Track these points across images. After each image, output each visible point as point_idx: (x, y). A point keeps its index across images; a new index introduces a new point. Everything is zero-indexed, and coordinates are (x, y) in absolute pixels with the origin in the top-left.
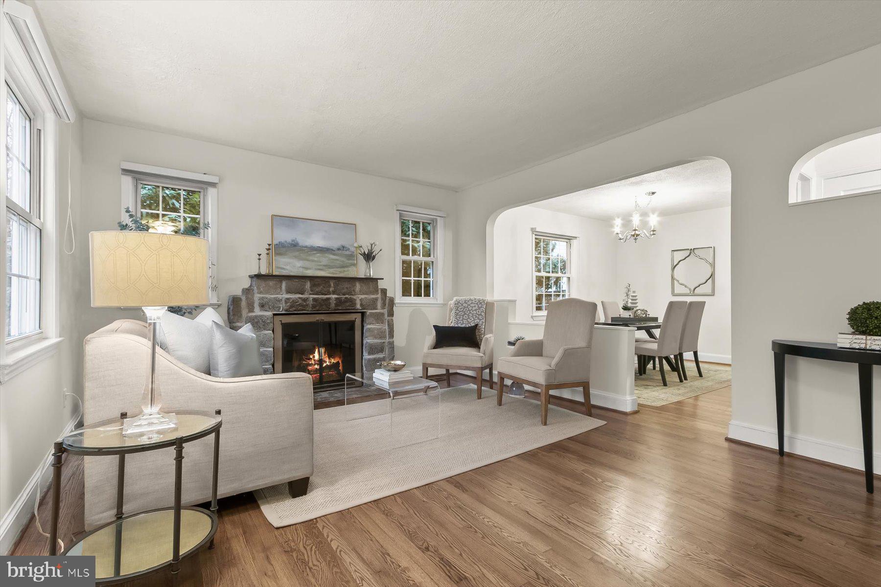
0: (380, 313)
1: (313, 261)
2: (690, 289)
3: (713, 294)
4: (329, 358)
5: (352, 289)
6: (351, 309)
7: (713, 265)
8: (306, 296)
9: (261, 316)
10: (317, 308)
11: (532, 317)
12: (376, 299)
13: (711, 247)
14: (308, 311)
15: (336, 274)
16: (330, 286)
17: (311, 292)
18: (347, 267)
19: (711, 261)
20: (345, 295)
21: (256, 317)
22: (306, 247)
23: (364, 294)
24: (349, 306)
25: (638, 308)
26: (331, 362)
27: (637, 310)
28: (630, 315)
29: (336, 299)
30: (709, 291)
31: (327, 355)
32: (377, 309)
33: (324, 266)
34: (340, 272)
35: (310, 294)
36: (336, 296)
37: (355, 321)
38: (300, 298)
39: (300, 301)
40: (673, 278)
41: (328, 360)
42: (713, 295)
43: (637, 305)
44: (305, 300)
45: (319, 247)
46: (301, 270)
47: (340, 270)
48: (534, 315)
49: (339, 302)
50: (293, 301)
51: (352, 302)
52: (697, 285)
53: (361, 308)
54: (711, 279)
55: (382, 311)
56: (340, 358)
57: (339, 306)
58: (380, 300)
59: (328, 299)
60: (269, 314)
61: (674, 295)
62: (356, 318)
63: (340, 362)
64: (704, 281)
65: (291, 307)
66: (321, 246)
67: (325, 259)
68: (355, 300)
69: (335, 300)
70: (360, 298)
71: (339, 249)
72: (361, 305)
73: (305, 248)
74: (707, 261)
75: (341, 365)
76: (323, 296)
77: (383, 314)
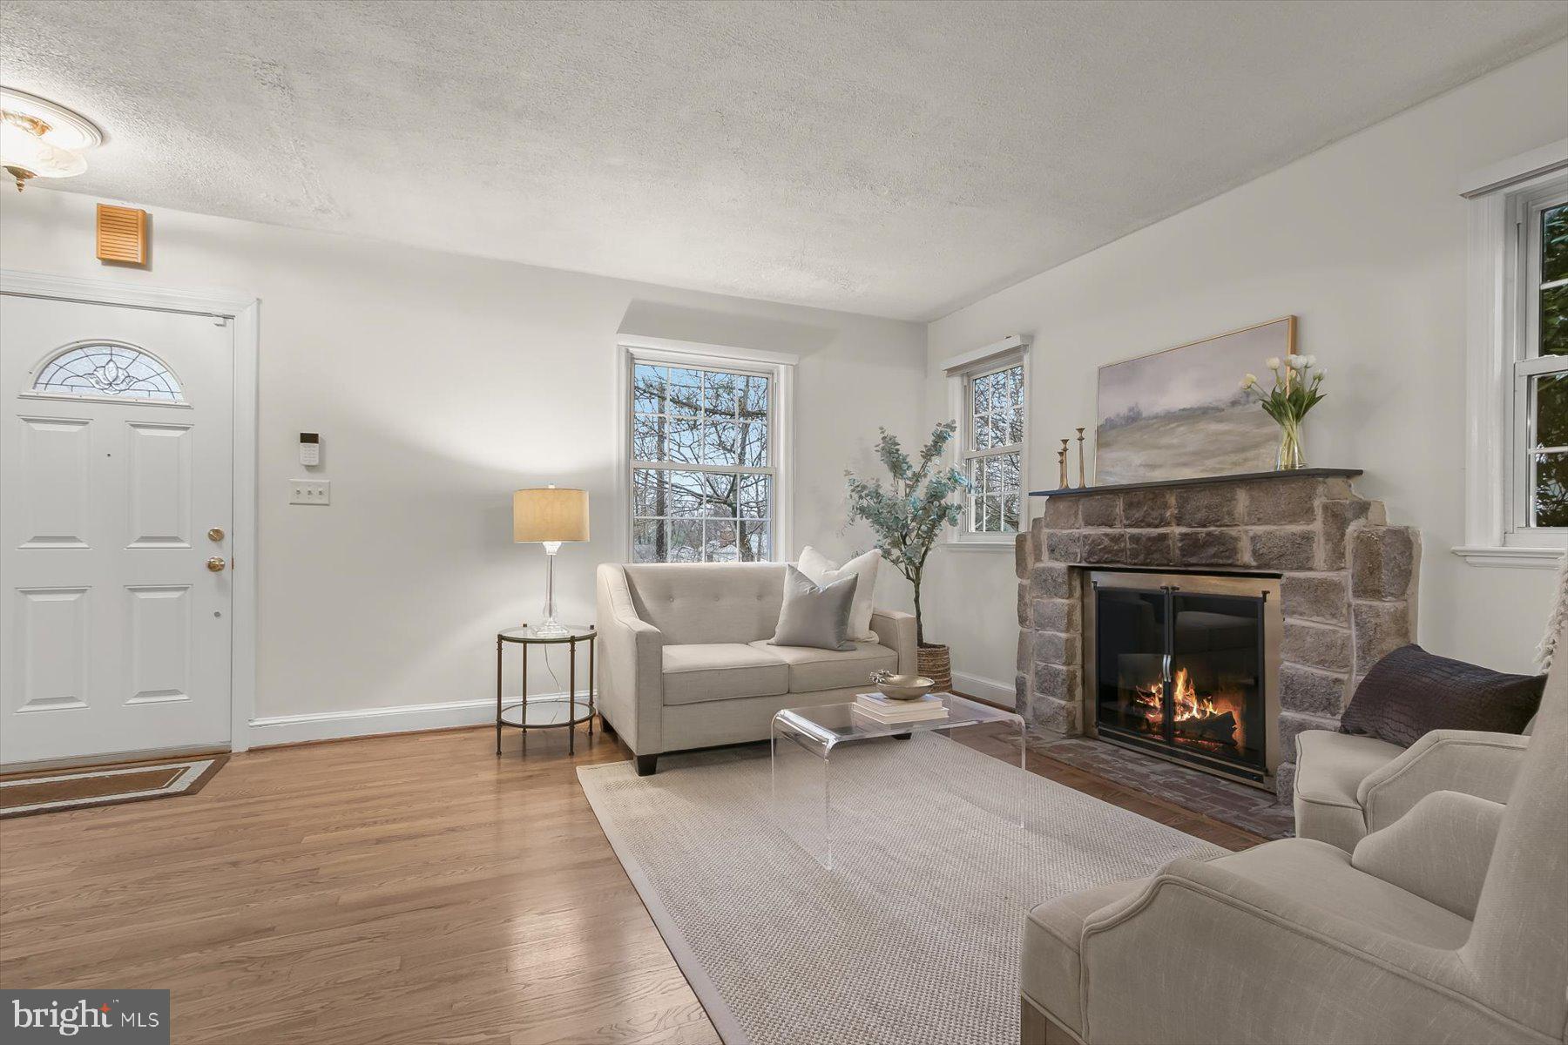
0: (1322, 582)
1: (1169, 447)
4: (1200, 701)
5: (1225, 509)
6: (1223, 565)
8: (1120, 530)
9: (1051, 569)
10: (1141, 557)
12: (1307, 538)
14: (1126, 564)
15: (1222, 469)
16: (1166, 506)
17: (1125, 522)
18: (1256, 446)
20: (1205, 526)
21: (1044, 569)
22: (1156, 417)
23: (1260, 521)
24: (1214, 556)
26: (1204, 712)
29: (1184, 536)
31: (1192, 691)
32: (1310, 569)
33: (1195, 453)
34: (1235, 464)
35: (1126, 526)
36: (1184, 530)
37: (1264, 599)
38: (1106, 535)
39: (1106, 542)
41: (1195, 706)
44: (1116, 539)
45: (1184, 410)
46: (1142, 471)
47: (1234, 458)
49: (1192, 545)
50: (1093, 541)
51: (1228, 546)
53: (1254, 564)
55: (1332, 576)
56: (1235, 704)
57: (1193, 555)
58: (1322, 540)
59: (1163, 537)
60: (1061, 566)
62: (1265, 593)
63: (1235, 716)
65: (1091, 553)
66: (1189, 407)
67: (1192, 437)
68: (1236, 539)
69: (1181, 540)
70: (1251, 534)
71: (1234, 403)
72: (1255, 553)
73: (1155, 420)
75: (1238, 726)
76: (1153, 530)
77: (1336, 587)
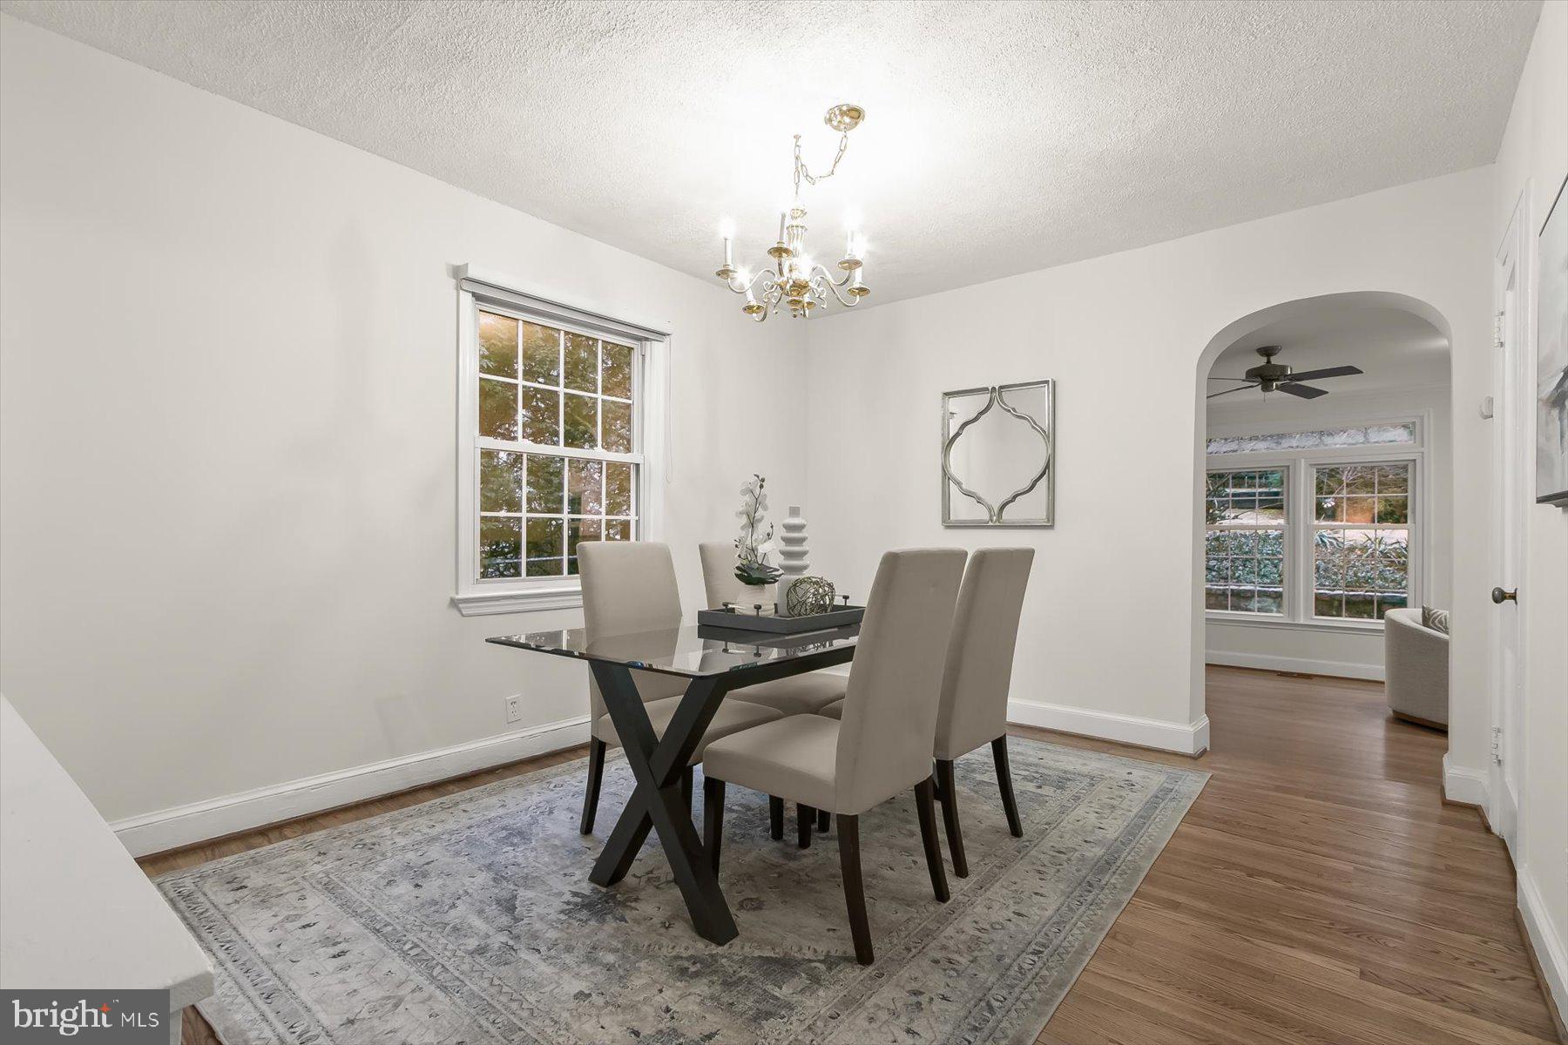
2: (990, 509)
3: (1049, 524)
7: (1050, 437)
11: (454, 603)
13: (1047, 382)
19: (1045, 423)
25: (806, 574)
27: (802, 582)
28: (758, 608)
30: (1040, 515)
40: (946, 476)
42: (1051, 527)
43: (806, 561)
48: (460, 596)
52: (1008, 496)
54: (1045, 477)
61: (950, 525)
64: (1027, 484)
74: (1034, 425)
